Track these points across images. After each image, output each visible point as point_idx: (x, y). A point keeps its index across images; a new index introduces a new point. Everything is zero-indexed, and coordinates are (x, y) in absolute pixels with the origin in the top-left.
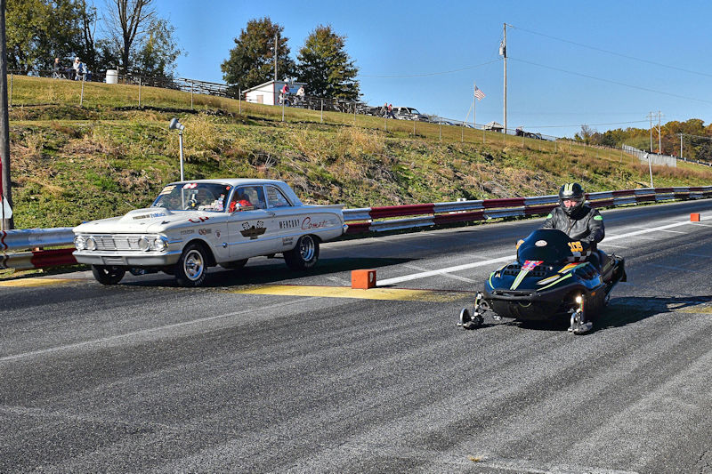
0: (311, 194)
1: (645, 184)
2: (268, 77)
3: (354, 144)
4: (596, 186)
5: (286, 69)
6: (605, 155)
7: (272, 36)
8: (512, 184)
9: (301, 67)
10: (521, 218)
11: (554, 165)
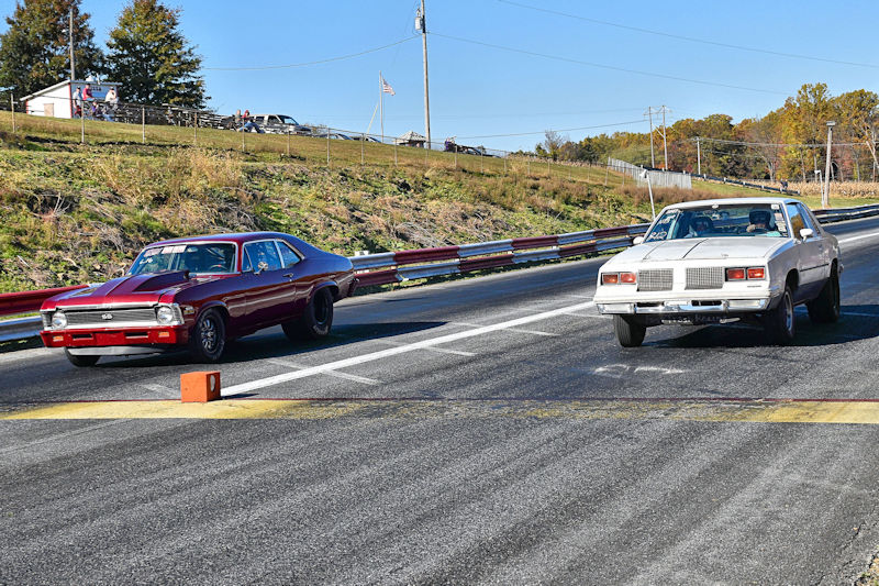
0: (129, 254)
1: (645, 216)
2: (61, 76)
3: (194, 173)
4: (569, 223)
5: (88, 62)
6: (581, 175)
7: (66, 12)
8: (440, 225)
9: (113, 59)
10: (454, 277)
11: (504, 195)
